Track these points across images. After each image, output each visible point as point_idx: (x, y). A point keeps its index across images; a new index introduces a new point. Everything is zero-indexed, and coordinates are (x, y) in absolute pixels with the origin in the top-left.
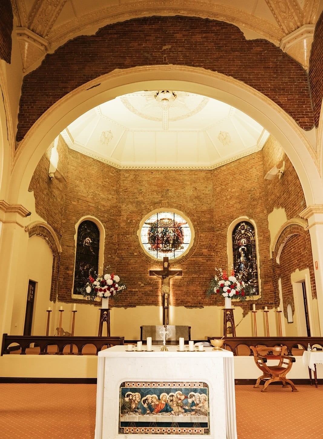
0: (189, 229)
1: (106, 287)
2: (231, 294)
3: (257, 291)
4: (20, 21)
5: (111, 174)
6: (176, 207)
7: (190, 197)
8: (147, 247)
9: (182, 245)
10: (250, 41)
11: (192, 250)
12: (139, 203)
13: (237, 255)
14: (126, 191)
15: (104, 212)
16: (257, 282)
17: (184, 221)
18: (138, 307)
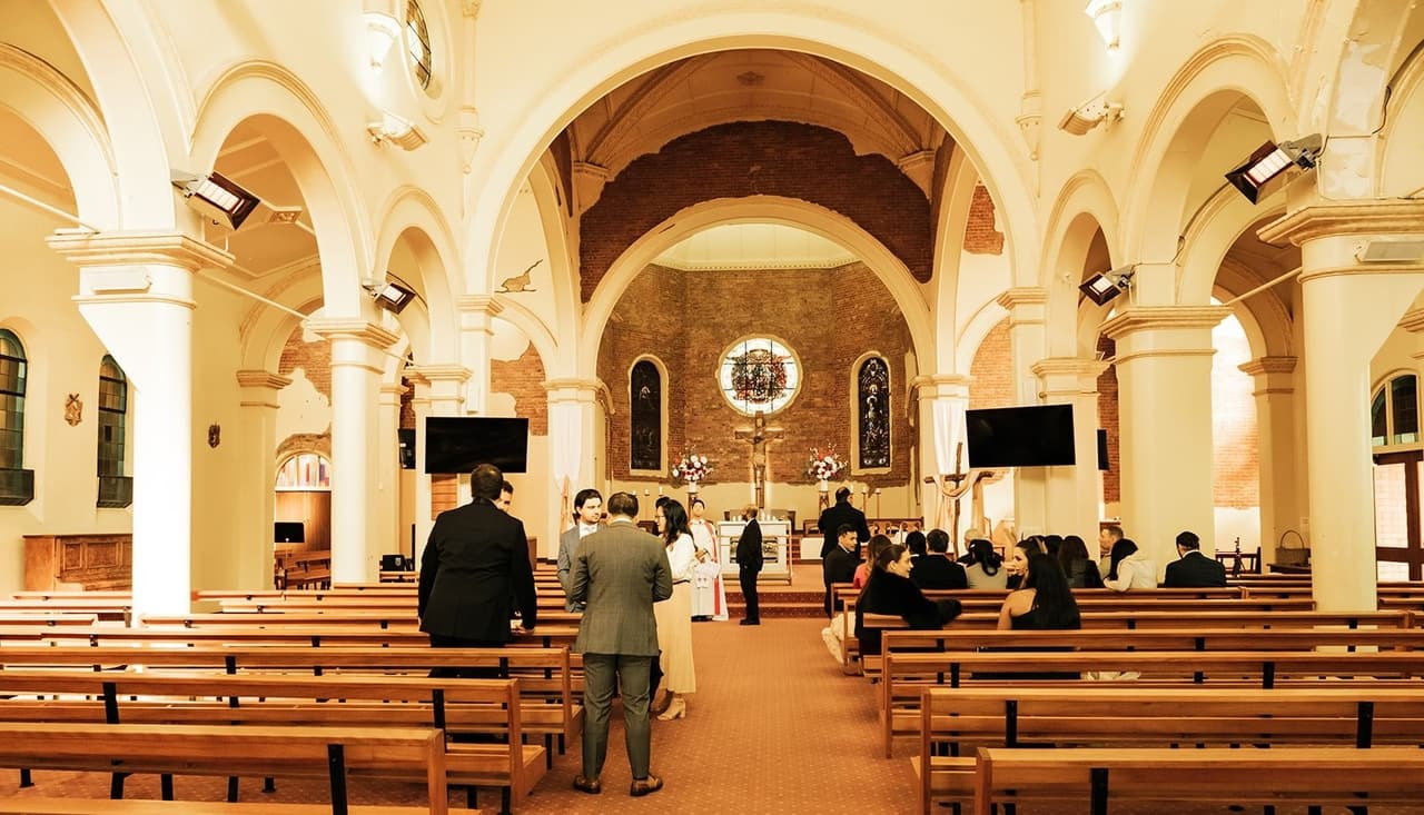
0: (794, 365)
1: (694, 470)
2: (825, 477)
3: (888, 461)
4: (578, 156)
5: (673, 282)
6: (774, 332)
7: (797, 315)
8: (730, 395)
9: (785, 391)
10: (861, 157)
11: (798, 399)
12: (716, 327)
13: (863, 409)
14: (696, 306)
15: (667, 344)
16: (888, 449)
17: (787, 353)
18: (719, 484)
